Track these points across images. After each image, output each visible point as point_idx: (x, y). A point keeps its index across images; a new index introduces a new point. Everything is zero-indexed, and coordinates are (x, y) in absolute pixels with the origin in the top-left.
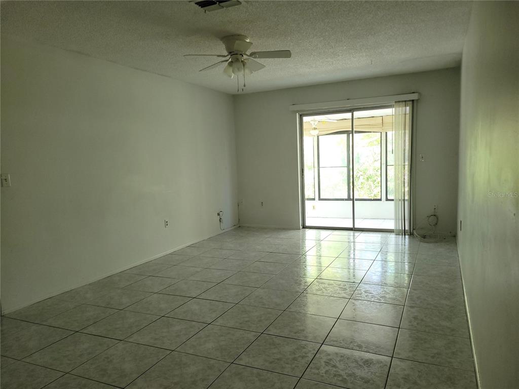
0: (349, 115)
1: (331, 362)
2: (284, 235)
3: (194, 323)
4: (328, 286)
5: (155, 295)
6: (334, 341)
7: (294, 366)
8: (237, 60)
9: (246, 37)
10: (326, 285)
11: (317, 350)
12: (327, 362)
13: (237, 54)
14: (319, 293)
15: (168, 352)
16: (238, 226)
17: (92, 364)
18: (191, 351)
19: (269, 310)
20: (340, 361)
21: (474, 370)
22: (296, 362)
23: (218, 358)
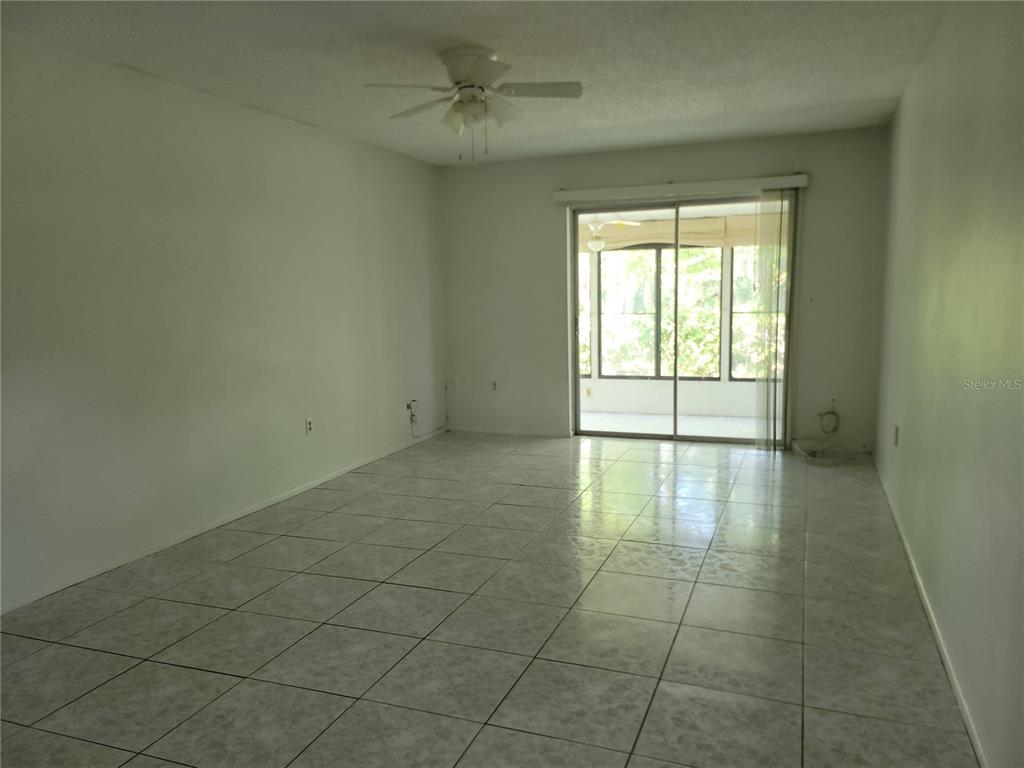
0: (670, 213)
1: (686, 719)
2: (540, 450)
3: (391, 638)
4: (646, 555)
5: (301, 578)
6: (682, 673)
7: (612, 727)
8: (473, 99)
9: (492, 51)
10: (643, 554)
11: (651, 692)
12: (677, 719)
13: (472, 86)
14: (632, 570)
15: (349, 702)
16: (446, 429)
17: (190, 732)
18: (396, 700)
19: (541, 607)
20: (703, 715)
21: (963, 729)
22: (614, 718)
23: (454, 712)
